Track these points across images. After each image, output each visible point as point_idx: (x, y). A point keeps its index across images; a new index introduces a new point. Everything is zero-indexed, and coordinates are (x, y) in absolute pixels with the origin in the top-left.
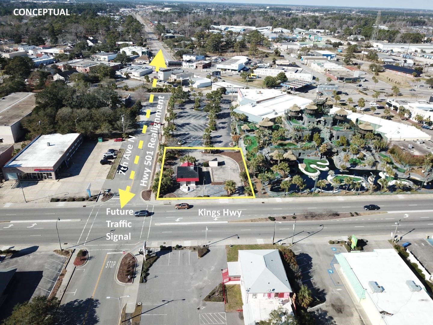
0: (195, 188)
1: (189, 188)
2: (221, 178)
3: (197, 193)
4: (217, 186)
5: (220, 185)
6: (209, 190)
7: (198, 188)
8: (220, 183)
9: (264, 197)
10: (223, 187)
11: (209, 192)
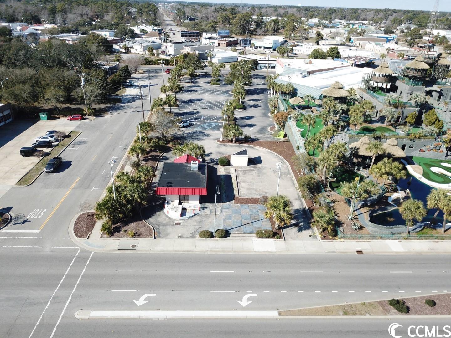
0: (197, 211)
1: (184, 210)
2: (256, 190)
3: (200, 222)
4: (246, 206)
5: (254, 206)
6: (229, 217)
7: (206, 210)
8: (254, 201)
9: (361, 238)
10: (260, 211)
11: (228, 221)
